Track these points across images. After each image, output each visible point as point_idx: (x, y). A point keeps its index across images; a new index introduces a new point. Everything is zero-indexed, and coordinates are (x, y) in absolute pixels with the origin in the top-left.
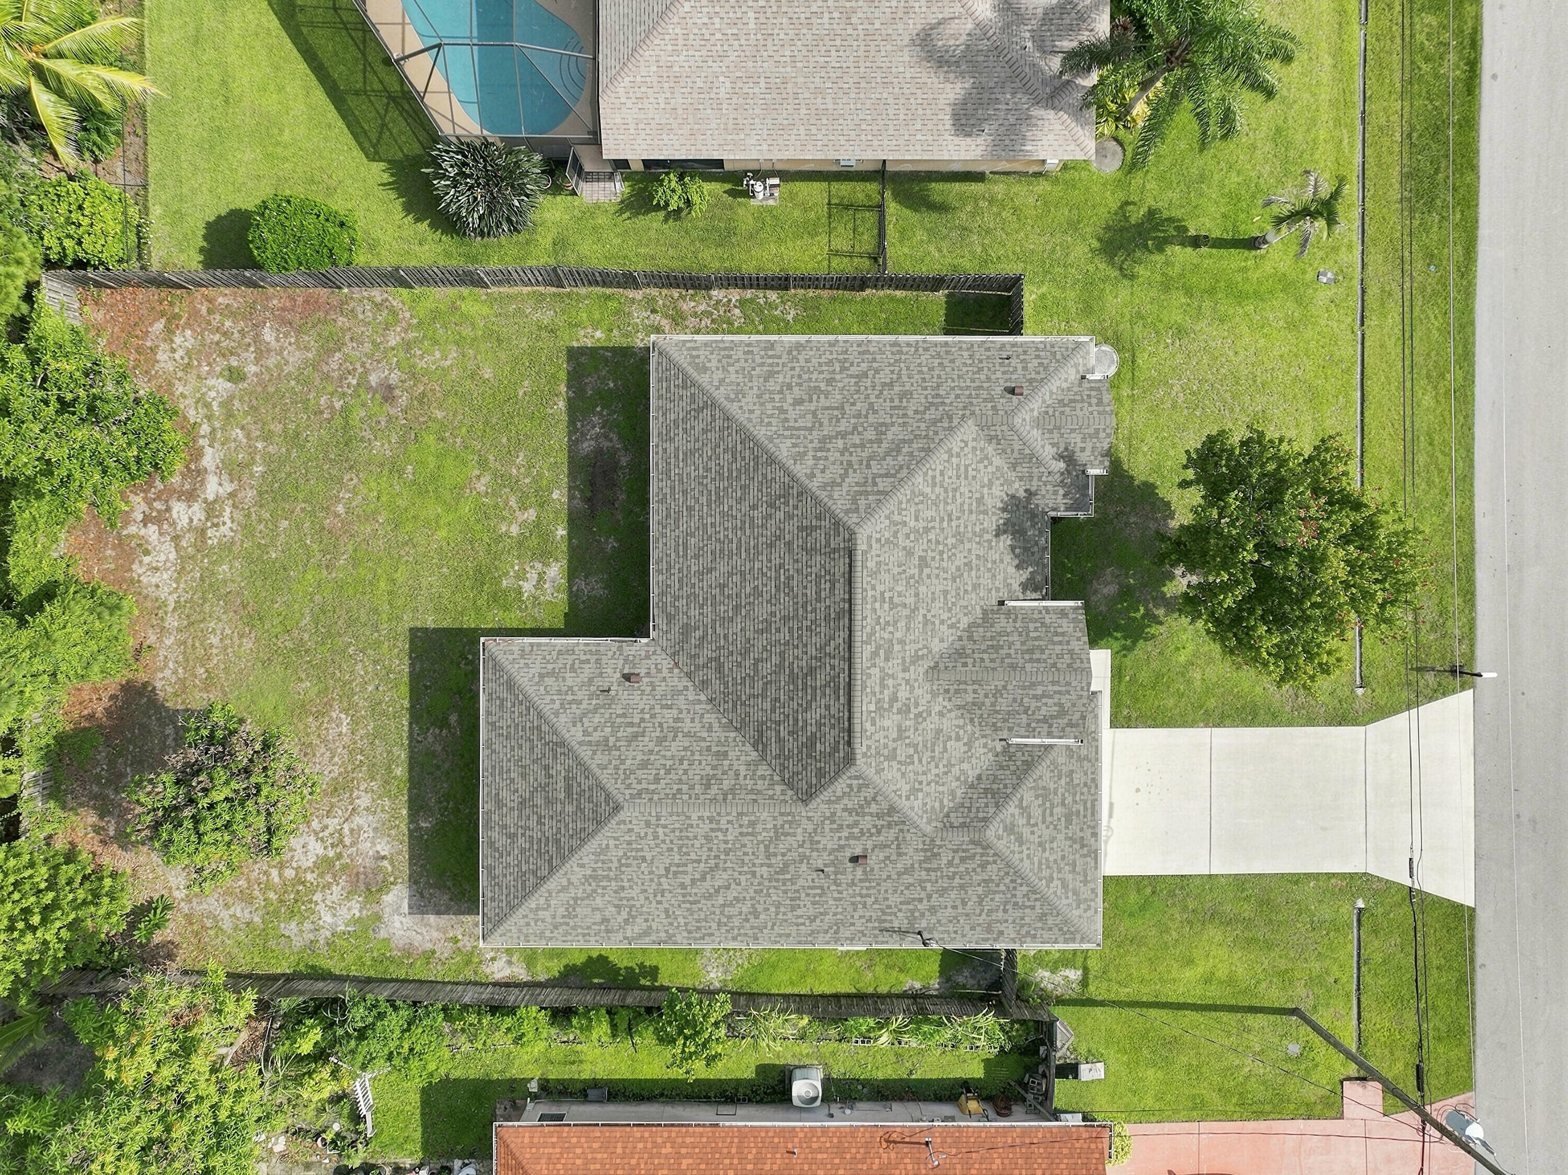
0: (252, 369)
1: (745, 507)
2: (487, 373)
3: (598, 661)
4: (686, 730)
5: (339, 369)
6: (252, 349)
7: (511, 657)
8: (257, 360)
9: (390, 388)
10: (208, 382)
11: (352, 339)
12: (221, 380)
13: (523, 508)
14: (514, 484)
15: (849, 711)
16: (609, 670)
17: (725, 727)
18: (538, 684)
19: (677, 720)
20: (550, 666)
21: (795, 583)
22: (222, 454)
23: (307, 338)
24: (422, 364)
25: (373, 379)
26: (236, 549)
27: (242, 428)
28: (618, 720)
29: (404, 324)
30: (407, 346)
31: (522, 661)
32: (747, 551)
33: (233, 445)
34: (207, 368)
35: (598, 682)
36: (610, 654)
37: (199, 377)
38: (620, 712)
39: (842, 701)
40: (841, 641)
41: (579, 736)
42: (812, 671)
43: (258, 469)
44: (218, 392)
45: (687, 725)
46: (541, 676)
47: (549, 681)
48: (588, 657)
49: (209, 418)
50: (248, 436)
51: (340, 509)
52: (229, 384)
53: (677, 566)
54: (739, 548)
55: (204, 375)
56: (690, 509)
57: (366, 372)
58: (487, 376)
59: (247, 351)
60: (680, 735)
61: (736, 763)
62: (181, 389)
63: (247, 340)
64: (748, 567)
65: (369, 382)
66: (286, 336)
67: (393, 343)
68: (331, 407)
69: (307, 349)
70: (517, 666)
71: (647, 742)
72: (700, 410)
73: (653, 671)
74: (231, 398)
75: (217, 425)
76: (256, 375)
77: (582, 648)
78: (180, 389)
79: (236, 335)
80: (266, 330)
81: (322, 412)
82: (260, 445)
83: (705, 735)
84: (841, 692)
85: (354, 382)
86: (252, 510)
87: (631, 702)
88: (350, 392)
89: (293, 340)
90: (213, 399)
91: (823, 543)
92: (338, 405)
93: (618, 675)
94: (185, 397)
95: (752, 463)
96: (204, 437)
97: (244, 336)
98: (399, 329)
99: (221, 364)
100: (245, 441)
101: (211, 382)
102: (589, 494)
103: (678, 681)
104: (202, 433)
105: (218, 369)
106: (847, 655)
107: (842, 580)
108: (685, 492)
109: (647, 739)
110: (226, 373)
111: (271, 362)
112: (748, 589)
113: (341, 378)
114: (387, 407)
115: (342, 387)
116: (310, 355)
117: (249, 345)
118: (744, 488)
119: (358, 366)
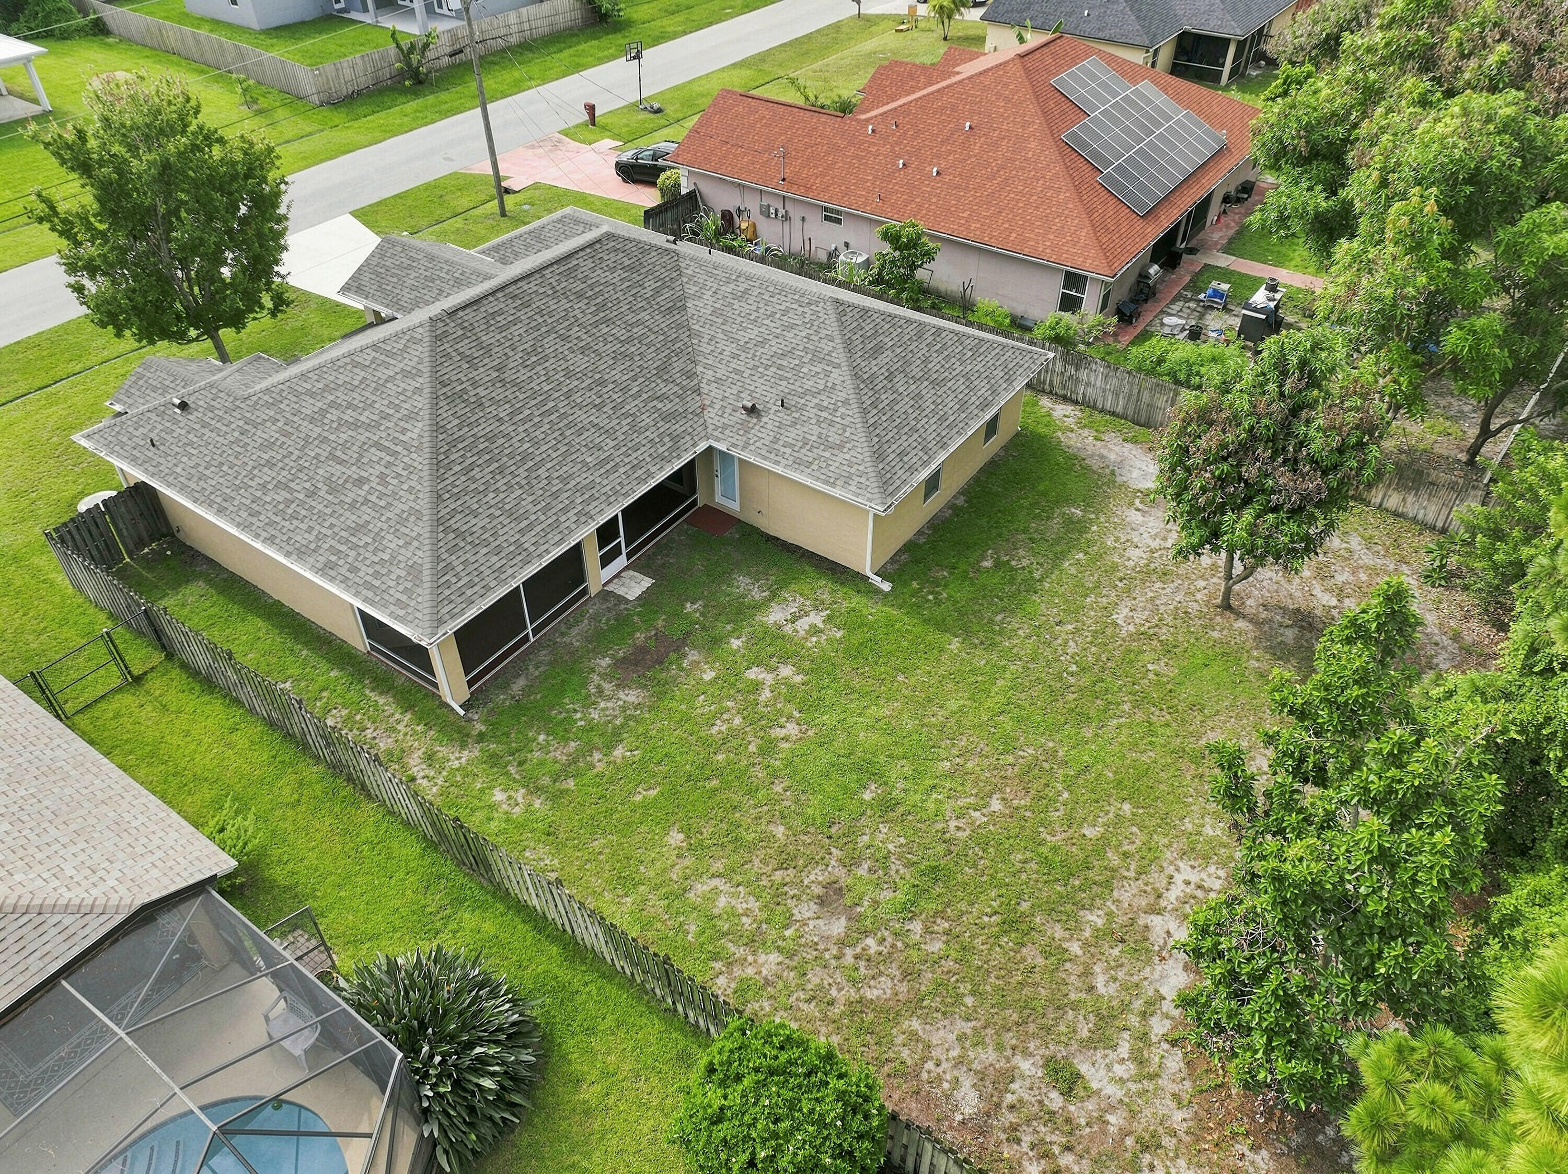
0: (1025, 1065)
1: (507, 428)
2: (676, 838)
3: (776, 440)
4: (734, 345)
5: (881, 974)
6: (1009, 1099)
7: (863, 480)
8: (1009, 1075)
9: (822, 901)
10: (1120, 1094)
11: (831, 1003)
12: (1095, 1085)
13: (757, 686)
14: (749, 711)
15: (576, 252)
16: (770, 427)
17: (699, 335)
18: (849, 440)
19: (735, 356)
20: (827, 454)
21: (526, 346)
22: (1147, 972)
23: (905, 1053)
24: (754, 904)
25: (838, 927)
26: (1183, 843)
27: (1091, 989)
28: (789, 375)
29: (737, 972)
30: (754, 942)
31: (853, 471)
32: (543, 403)
33: (1121, 975)
34: (1112, 1119)
35: (787, 420)
36: (758, 444)
37: (1133, 1115)
38: (784, 383)
39: (575, 262)
40: (531, 285)
41: (835, 373)
42: (580, 295)
43: (1096, 918)
44: (1109, 1067)
45: (730, 348)
46: (840, 447)
47: (835, 439)
48: (783, 449)
49: (1144, 1036)
50: (1087, 973)
51: (996, 805)
52: (1084, 1069)
53: (627, 460)
54: (549, 413)
55: (1123, 1113)
56: (564, 480)
57: (842, 943)
58: (681, 836)
59: (1020, 1101)
60: (742, 343)
61: (710, 303)
62: (1179, 1116)
63: (1012, 1118)
64: (557, 395)
65: (848, 928)
66: (939, 1078)
67: (774, 957)
68: (928, 931)
69: (913, 1037)
70: (861, 468)
71: (775, 346)
72: (459, 534)
73: (728, 411)
74: (1089, 1044)
75: (1134, 1021)
76: (1026, 1053)
77: (784, 462)
78: (1179, 1118)
79: (1027, 1139)
80: (968, 1111)
81: (947, 933)
82: (1075, 948)
83: (720, 336)
84: (570, 266)
85: (870, 941)
86: (1132, 874)
87: (768, 388)
88: (886, 934)
89: (930, 1065)
90: (1122, 1061)
91: (467, 341)
92: (917, 927)
93: (764, 419)
94: (1176, 1097)
95: (460, 446)
96: (1167, 1016)
97: (1014, 1128)
98: (750, 971)
99: (1080, 1112)
100: (1097, 969)
101: (1113, 1091)
102: (673, 656)
103: (711, 391)
104: (1168, 1023)
105: (1090, 1105)
106: (537, 276)
107: (483, 309)
108: (555, 495)
109: (774, 349)
110: (1079, 1091)
111: (987, 1056)
112: (576, 383)
113: (888, 958)
114: (846, 880)
115: (893, 946)
116: (916, 1024)
117: (1012, 1107)
118: (491, 439)
119: (849, 959)
